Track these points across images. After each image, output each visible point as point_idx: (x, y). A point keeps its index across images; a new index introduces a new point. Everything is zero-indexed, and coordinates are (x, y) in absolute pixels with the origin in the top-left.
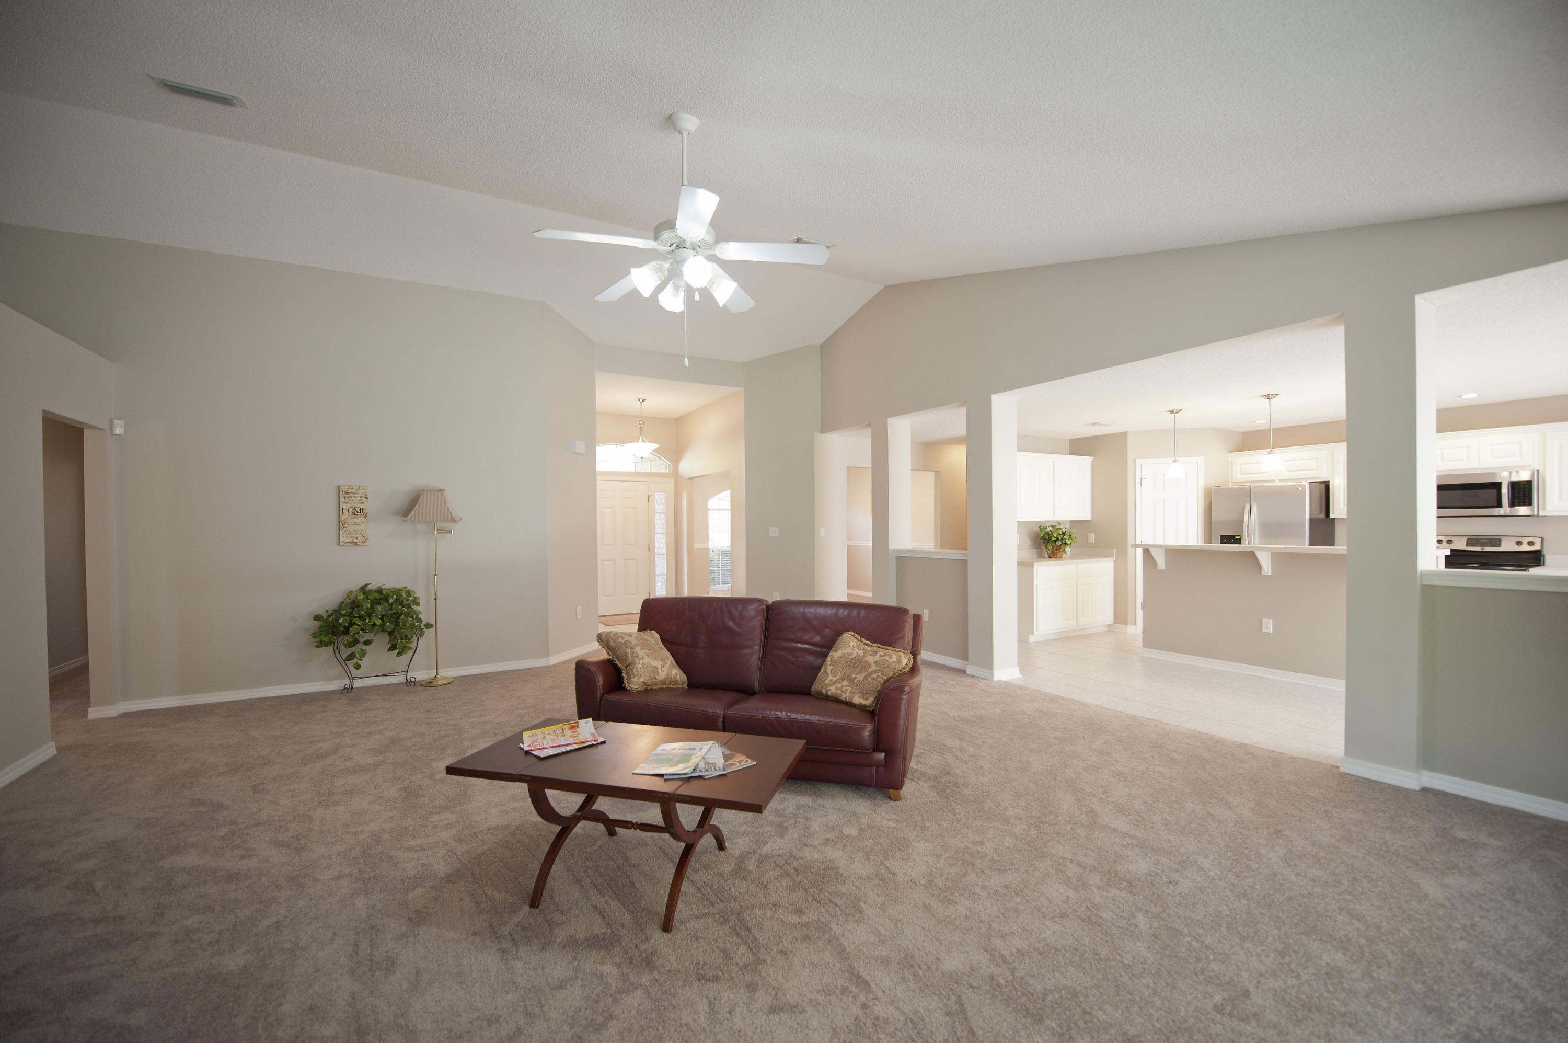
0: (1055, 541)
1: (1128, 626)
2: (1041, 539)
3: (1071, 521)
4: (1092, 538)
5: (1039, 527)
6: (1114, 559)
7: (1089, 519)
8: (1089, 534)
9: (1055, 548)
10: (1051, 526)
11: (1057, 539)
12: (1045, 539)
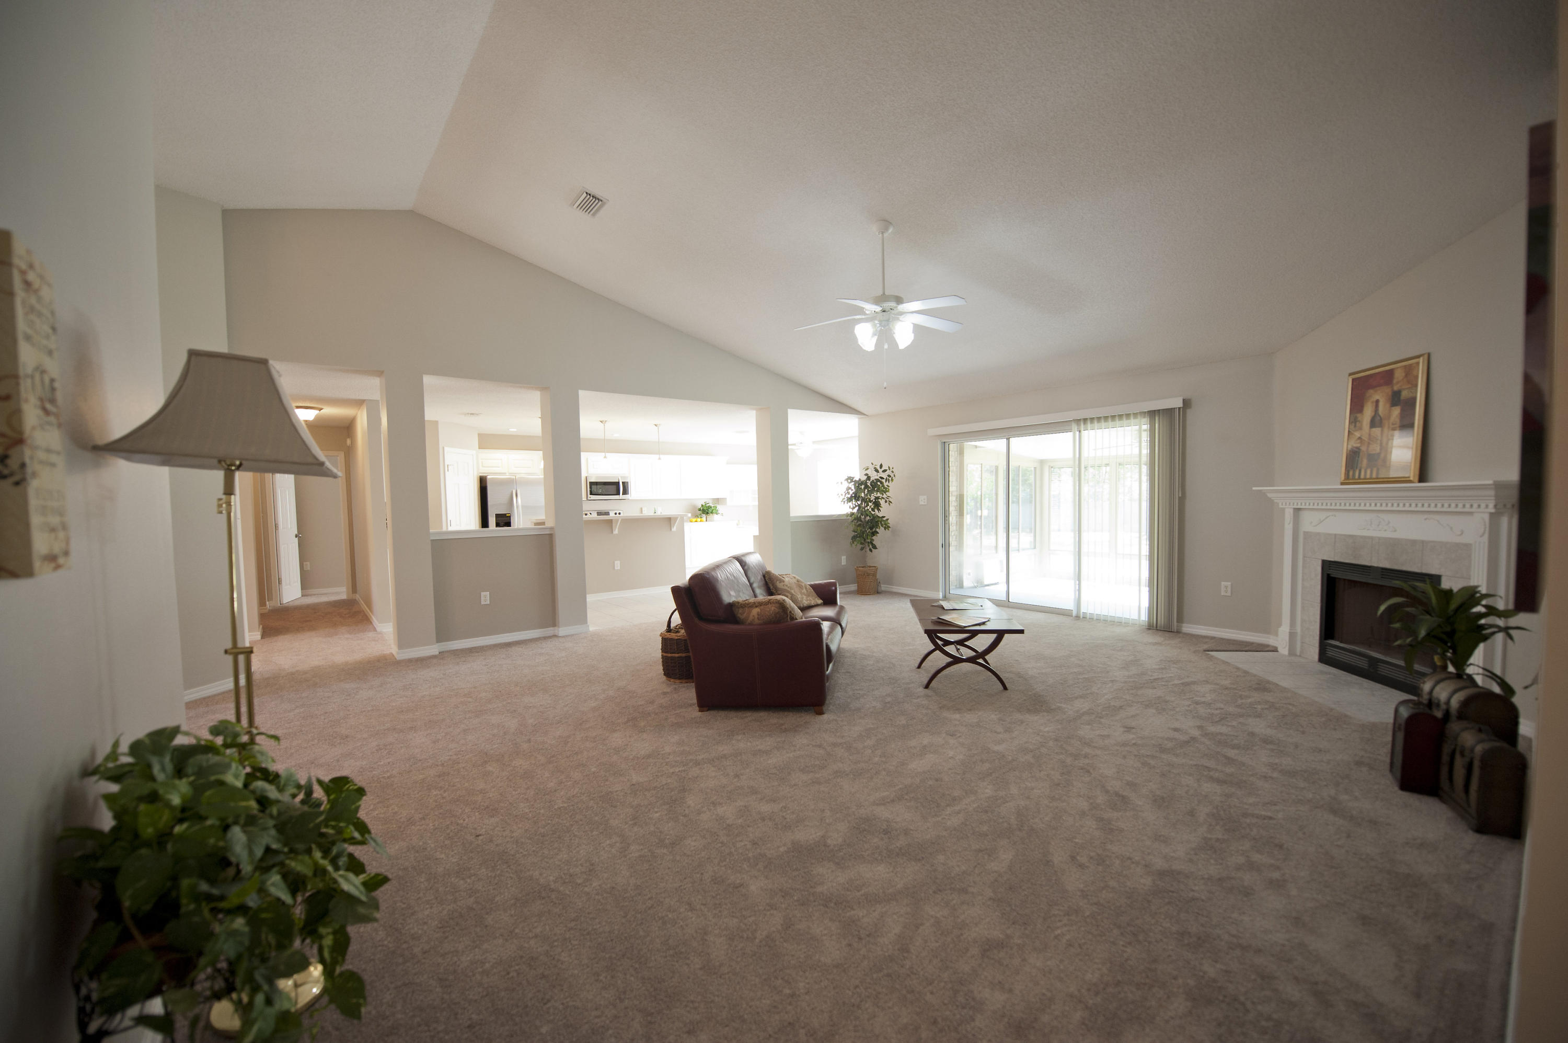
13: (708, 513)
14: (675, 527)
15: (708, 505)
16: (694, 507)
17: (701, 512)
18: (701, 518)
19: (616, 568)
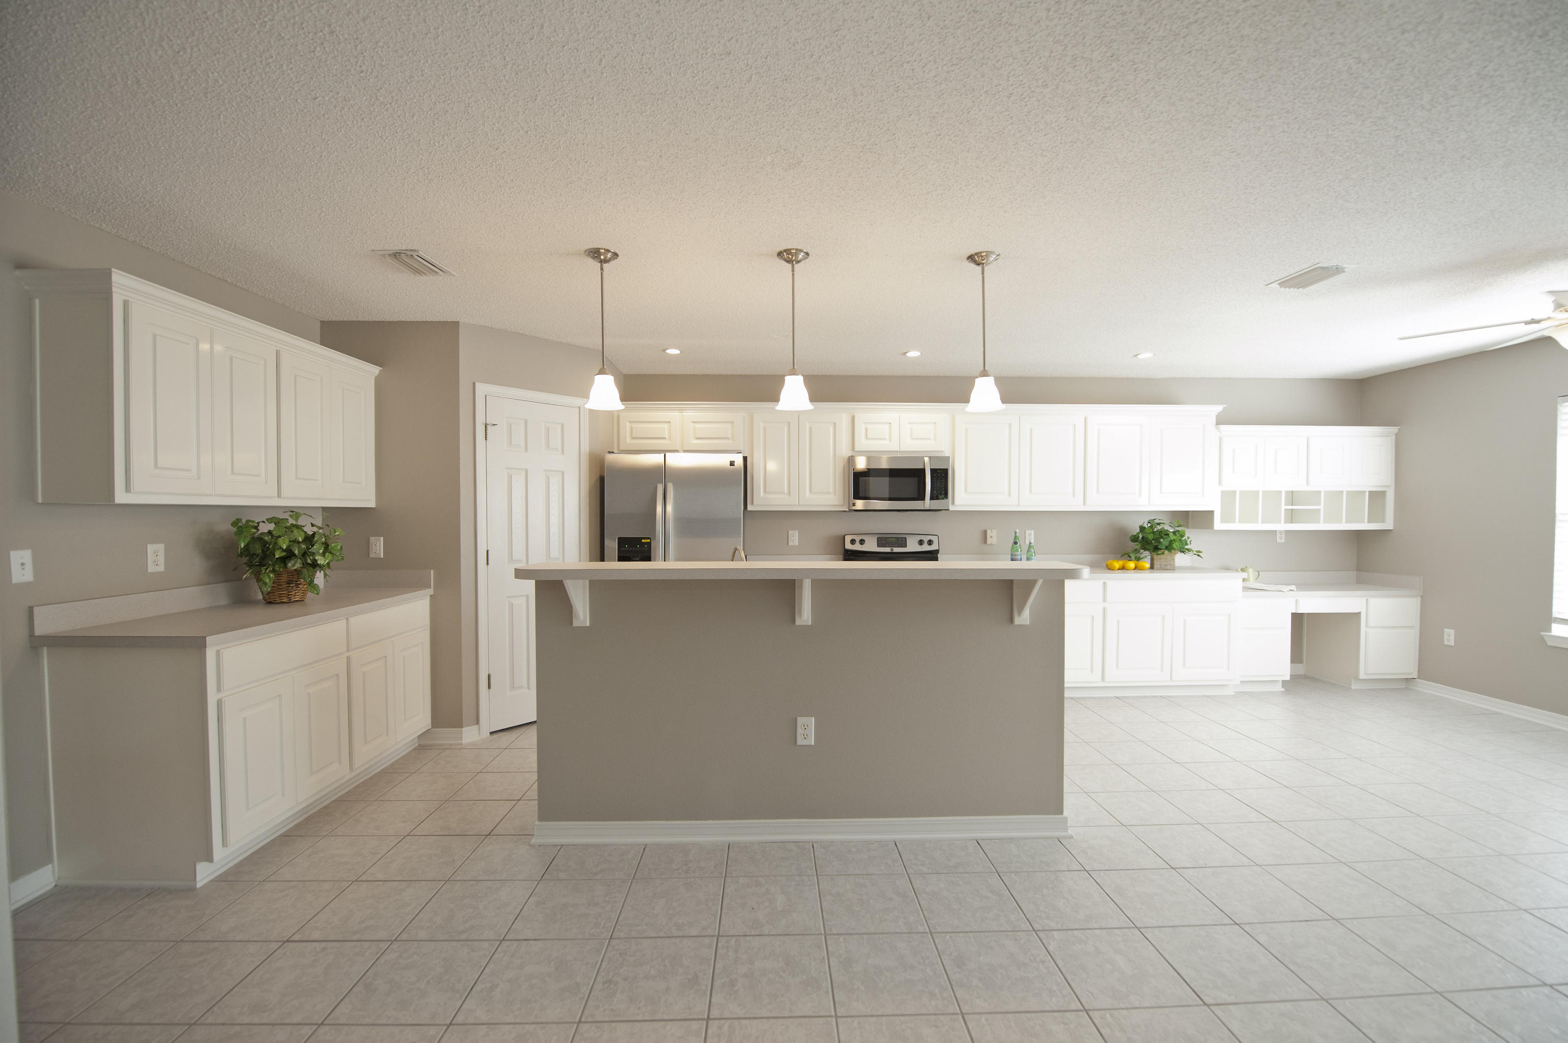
0: (284, 560)
1: (463, 729)
2: (241, 555)
3: (325, 509)
4: (378, 547)
5: (234, 524)
6: (431, 591)
7: (370, 501)
8: (372, 539)
9: (284, 578)
10: (270, 520)
11: (290, 555)
12: (252, 556)
13: (1156, 549)
14: (1026, 612)
15: (1159, 527)
16: (1120, 532)
17: (1137, 545)
18: (1138, 559)
19: (801, 741)
